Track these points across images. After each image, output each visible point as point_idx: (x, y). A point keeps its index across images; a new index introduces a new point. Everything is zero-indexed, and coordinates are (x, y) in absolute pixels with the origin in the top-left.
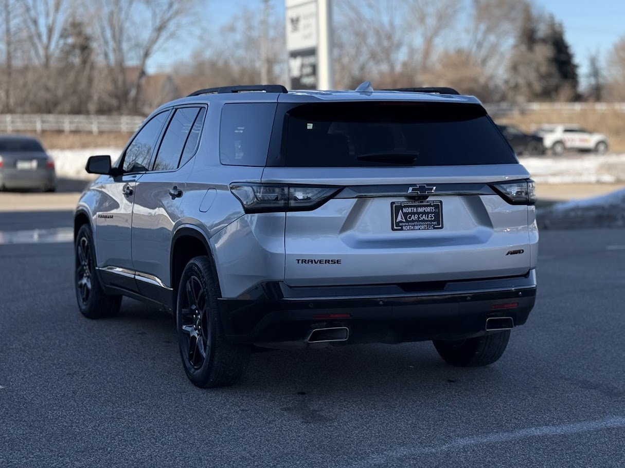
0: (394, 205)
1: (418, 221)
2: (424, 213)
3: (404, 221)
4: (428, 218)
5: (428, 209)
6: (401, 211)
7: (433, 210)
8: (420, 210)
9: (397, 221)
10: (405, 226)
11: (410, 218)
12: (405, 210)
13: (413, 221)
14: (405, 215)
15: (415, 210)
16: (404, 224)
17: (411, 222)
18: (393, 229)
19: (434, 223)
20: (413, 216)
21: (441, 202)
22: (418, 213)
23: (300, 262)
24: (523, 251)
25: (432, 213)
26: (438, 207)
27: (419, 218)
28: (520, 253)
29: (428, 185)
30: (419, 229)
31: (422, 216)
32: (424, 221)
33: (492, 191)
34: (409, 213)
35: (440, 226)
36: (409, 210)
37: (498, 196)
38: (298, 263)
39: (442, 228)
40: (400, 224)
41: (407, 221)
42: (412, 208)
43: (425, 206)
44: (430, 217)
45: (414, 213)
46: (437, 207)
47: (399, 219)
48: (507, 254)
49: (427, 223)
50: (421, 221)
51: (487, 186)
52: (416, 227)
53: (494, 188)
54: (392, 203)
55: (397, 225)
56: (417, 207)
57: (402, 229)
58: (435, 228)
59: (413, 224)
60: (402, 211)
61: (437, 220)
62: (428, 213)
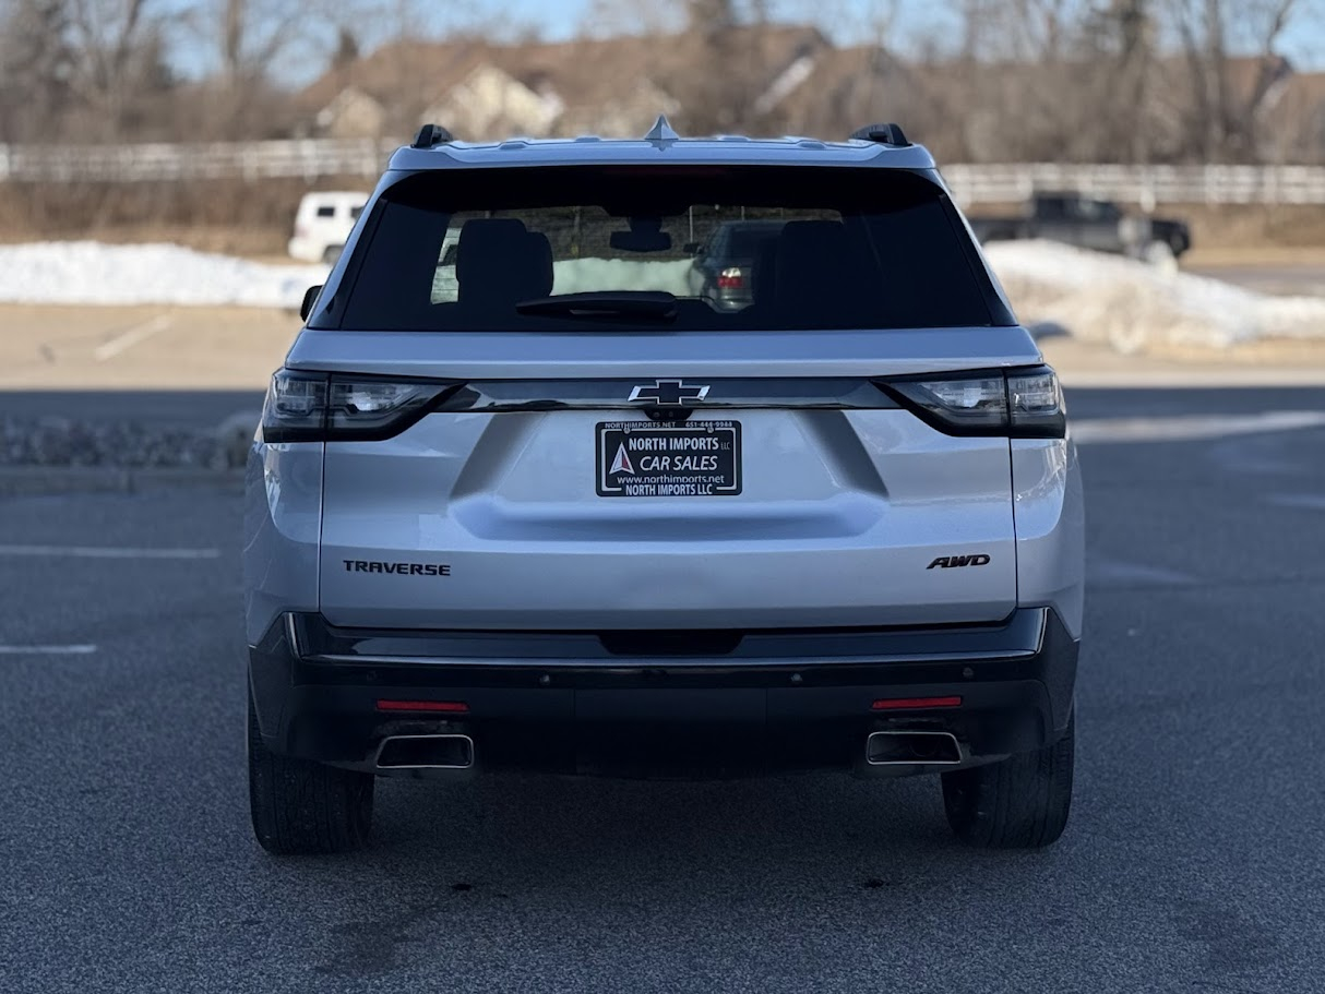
0: (604, 432)
1: (670, 472)
2: (689, 452)
3: (632, 471)
4: (698, 465)
5: (700, 443)
6: (622, 446)
7: (712, 445)
8: (677, 444)
9: (611, 472)
10: (634, 483)
11: (647, 464)
12: (633, 444)
13: (655, 473)
14: (635, 456)
15: (663, 444)
16: (630, 480)
17: (649, 474)
18: (601, 493)
19: (716, 480)
20: (657, 458)
21: (737, 425)
22: (672, 454)
23: (353, 566)
24: (987, 559)
25: (710, 453)
26: (729, 439)
27: (672, 464)
28: (975, 563)
29: (686, 380)
30: (672, 494)
31: (682, 462)
32: (687, 472)
33: (886, 399)
34: (645, 453)
35: (734, 487)
36: (647, 444)
37: (905, 412)
38: (349, 569)
39: (738, 492)
40: (621, 480)
41: (639, 473)
42: (655, 440)
43: (691, 435)
44: (703, 462)
45: (660, 454)
46: (724, 437)
47: (617, 466)
48: (932, 566)
49: (695, 479)
50: (681, 474)
51: (868, 382)
52: (662, 489)
53: (892, 391)
54: (600, 426)
55: (611, 481)
56: (667, 435)
57: (622, 494)
58: (715, 493)
59: (656, 480)
60: (627, 447)
61: (725, 469)
62: (700, 453)
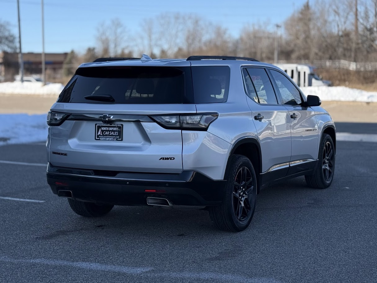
0: (97, 126)
1: (109, 135)
2: (113, 131)
3: (102, 135)
5: (115, 129)
6: (100, 129)
7: (117, 129)
8: (111, 129)
11: (105, 133)
12: (102, 129)
13: (106, 135)
14: (102, 131)
15: (108, 129)
16: (101, 137)
17: (105, 135)
18: (96, 139)
19: (117, 137)
20: (106, 132)
21: (122, 125)
22: (109, 131)
23: (53, 153)
24: (174, 159)
25: (117, 131)
26: (121, 128)
27: (109, 133)
28: (171, 159)
29: (109, 114)
30: (109, 140)
31: (111, 133)
32: (112, 135)
33: (151, 121)
34: (104, 131)
35: (121, 139)
36: (105, 129)
37: (155, 124)
40: (100, 136)
41: (103, 135)
43: (113, 127)
44: (115, 133)
45: (107, 131)
46: (119, 127)
47: (99, 133)
48: (160, 159)
49: (113, 137)
50: (111, 135)
51: (147, 116)
52: (107, 139)
53: (152, 118)
54: (96, 124)
55: (98, 137)
56: (109, 127)
57: (99, 140)
58: (117, 140)
59: (106, 137)
61: (120, 136)
62: (115, 131)
